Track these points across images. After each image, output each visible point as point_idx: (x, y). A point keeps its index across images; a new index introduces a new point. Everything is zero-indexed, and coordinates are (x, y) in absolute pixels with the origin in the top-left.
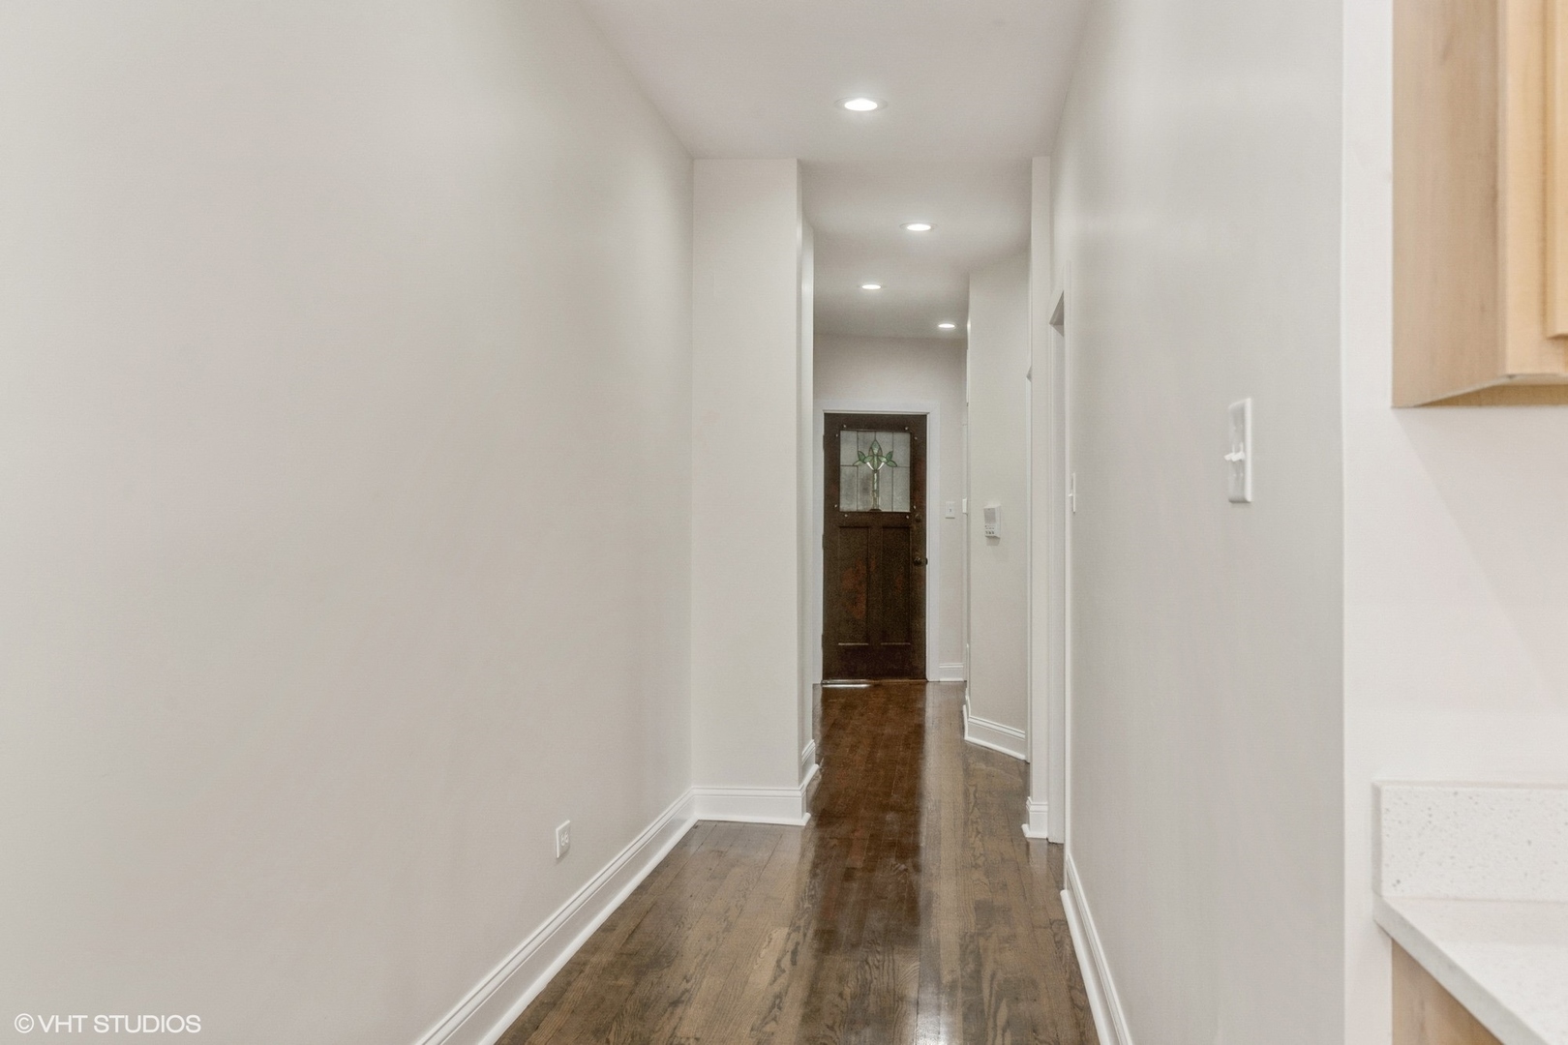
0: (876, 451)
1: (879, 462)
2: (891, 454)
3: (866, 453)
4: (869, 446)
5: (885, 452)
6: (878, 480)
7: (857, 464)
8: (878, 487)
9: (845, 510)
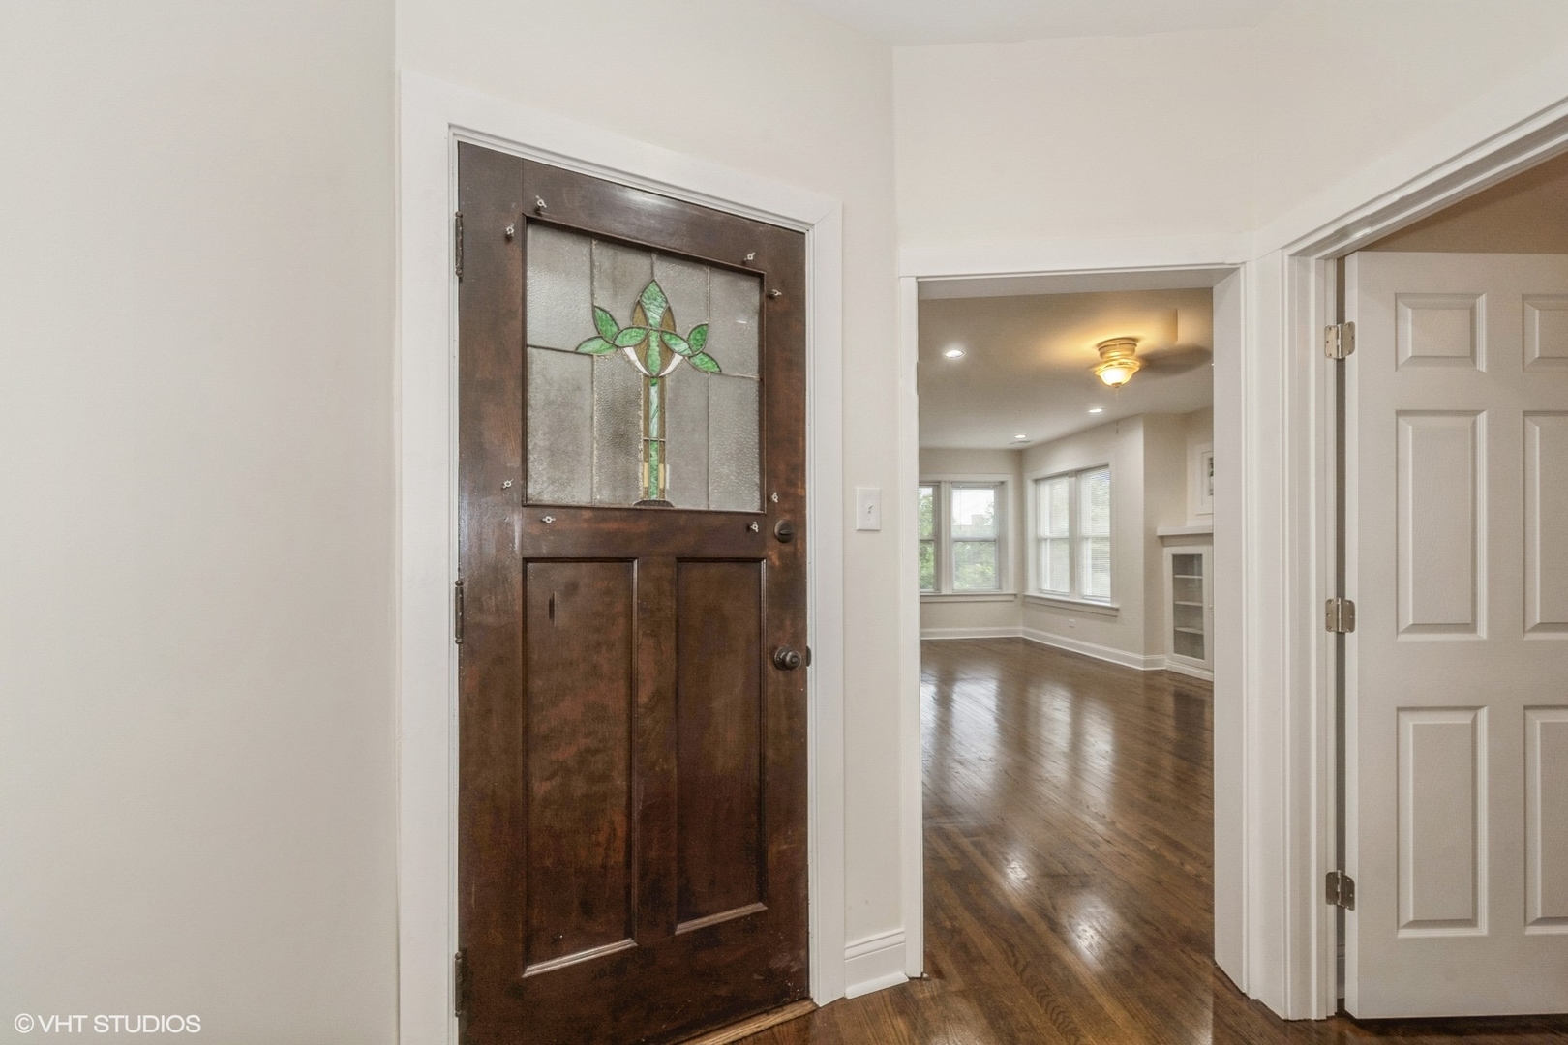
0: (655, 315)
1: (667, 352)
2: (701, 330)
3: (622, 316)
4: (631, 298)
5: (684, 323)
6: (662, 407)
7: (589, 348)
8: (662, 433)
9: (547, 499)
